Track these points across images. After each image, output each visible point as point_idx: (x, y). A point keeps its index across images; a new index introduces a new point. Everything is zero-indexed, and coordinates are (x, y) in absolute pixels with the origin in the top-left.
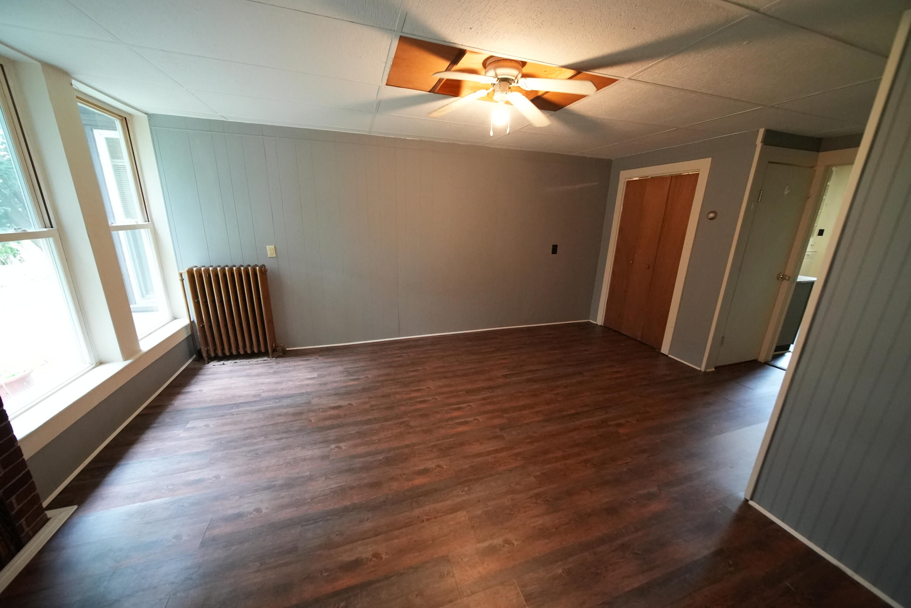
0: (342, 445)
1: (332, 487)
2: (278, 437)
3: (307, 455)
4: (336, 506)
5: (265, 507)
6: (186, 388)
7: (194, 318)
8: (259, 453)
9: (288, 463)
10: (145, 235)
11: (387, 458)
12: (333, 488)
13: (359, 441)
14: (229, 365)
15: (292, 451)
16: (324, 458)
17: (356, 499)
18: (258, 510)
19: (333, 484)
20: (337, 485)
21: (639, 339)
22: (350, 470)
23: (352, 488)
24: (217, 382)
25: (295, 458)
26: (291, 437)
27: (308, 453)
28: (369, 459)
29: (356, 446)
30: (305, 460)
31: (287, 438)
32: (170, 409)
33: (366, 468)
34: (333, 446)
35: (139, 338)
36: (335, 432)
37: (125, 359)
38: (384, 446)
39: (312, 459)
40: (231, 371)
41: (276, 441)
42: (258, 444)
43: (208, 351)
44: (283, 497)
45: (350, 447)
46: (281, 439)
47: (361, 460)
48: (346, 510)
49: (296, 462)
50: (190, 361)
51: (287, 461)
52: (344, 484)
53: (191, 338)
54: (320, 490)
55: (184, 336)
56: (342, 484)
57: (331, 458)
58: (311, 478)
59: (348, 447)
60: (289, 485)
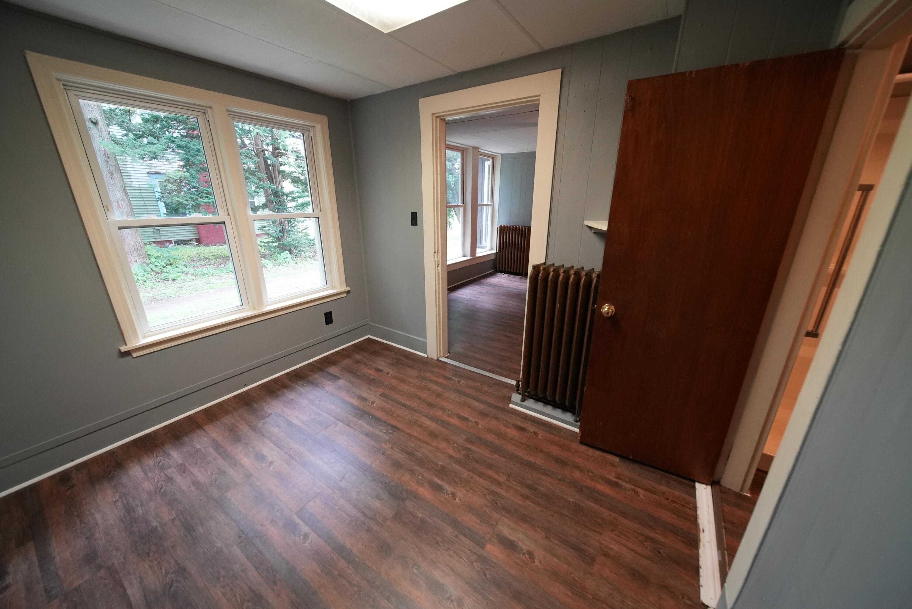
6: (487, 278)
7: (497, 251)
10: (490, 208)
14: (506, 275)
24: (498, 279)
32: (479, 281)
35: (477, 252)
37: (471, 257)
40: (505, 277)
43: (499, 267)
50: (492, 271)
53: (495, 260)
55: (493, 257)
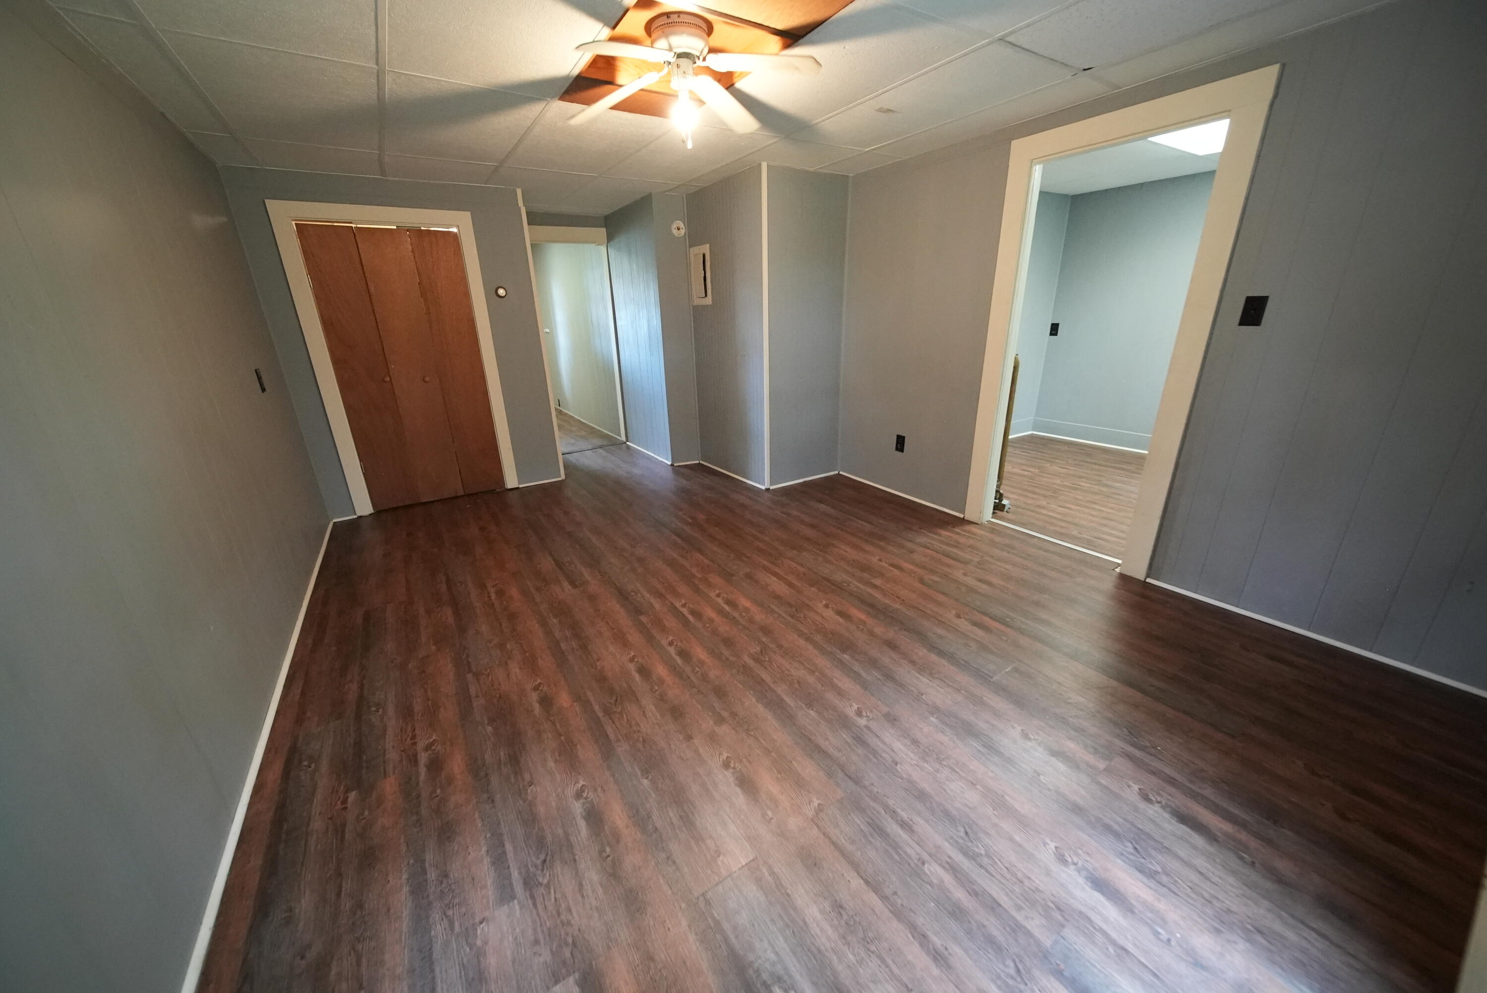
0: (850, 711)
1: (928, 681)
2: (902, 835)
3: (905, 745)
4: (946, 664)
5: (1015, 732)
8: (962, 834)
9: (939, 761)
11: (844, 651)
12: (928, 679)
13: (830, 696)
15: (916, 775)
16: (892, 719)
17: (922, 652)
18: (1026, 736)
19: (923, 683)
20: (921, 677)
21: (461, 493)
22: (889, 677)
23: (913, 662)
25: (923, 759)
26: (886, 808)
27: (899, 746)
28: (857, 667)
29: (840, 693)
30: (915, 742)
31: (894, 814)
33: (874, 663)
34: (862, 722)
36: (827, 739)
38: (822, 662)
39: (905, 734)
41: (915, 828)
42: (948, 860)
44: (987, 722)
45: (849, 699)
46: (905, 825)
47: (864, 674)
48: (941, 653)
49: (928, 753)
51: (938, 766)
52: (913, 672)
54: (942, 690)
56: (918, 675)
57: (885, 709)
58: (935, 710)
59: (851, 702)
60: (968, 730)
